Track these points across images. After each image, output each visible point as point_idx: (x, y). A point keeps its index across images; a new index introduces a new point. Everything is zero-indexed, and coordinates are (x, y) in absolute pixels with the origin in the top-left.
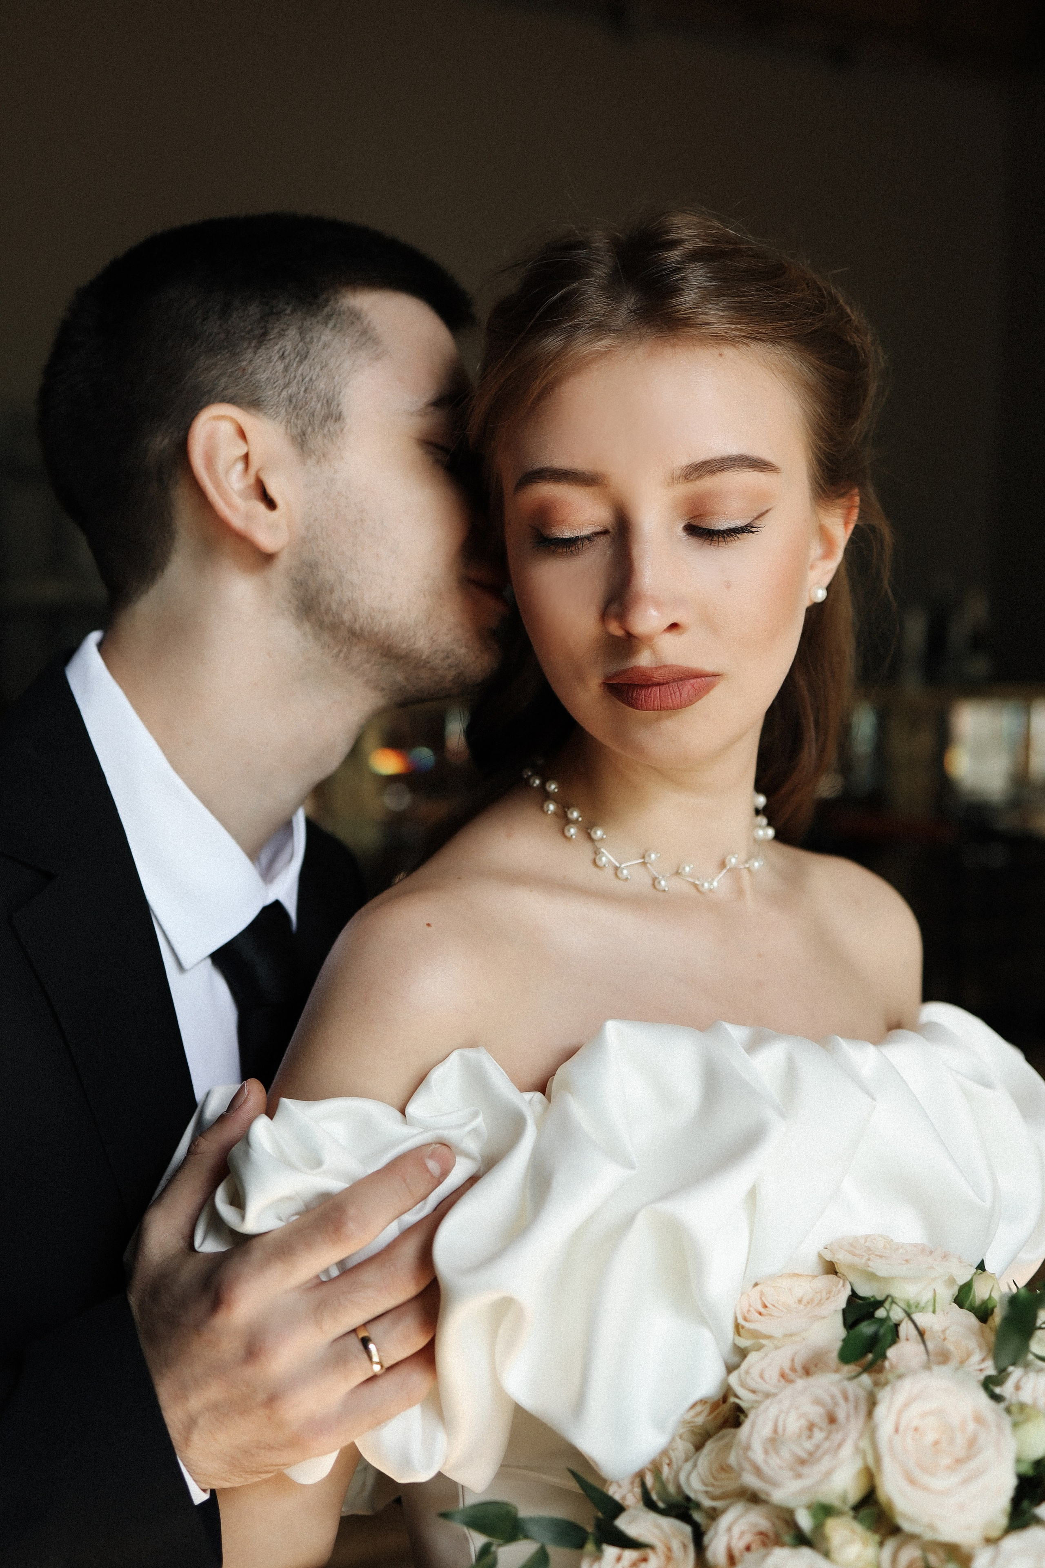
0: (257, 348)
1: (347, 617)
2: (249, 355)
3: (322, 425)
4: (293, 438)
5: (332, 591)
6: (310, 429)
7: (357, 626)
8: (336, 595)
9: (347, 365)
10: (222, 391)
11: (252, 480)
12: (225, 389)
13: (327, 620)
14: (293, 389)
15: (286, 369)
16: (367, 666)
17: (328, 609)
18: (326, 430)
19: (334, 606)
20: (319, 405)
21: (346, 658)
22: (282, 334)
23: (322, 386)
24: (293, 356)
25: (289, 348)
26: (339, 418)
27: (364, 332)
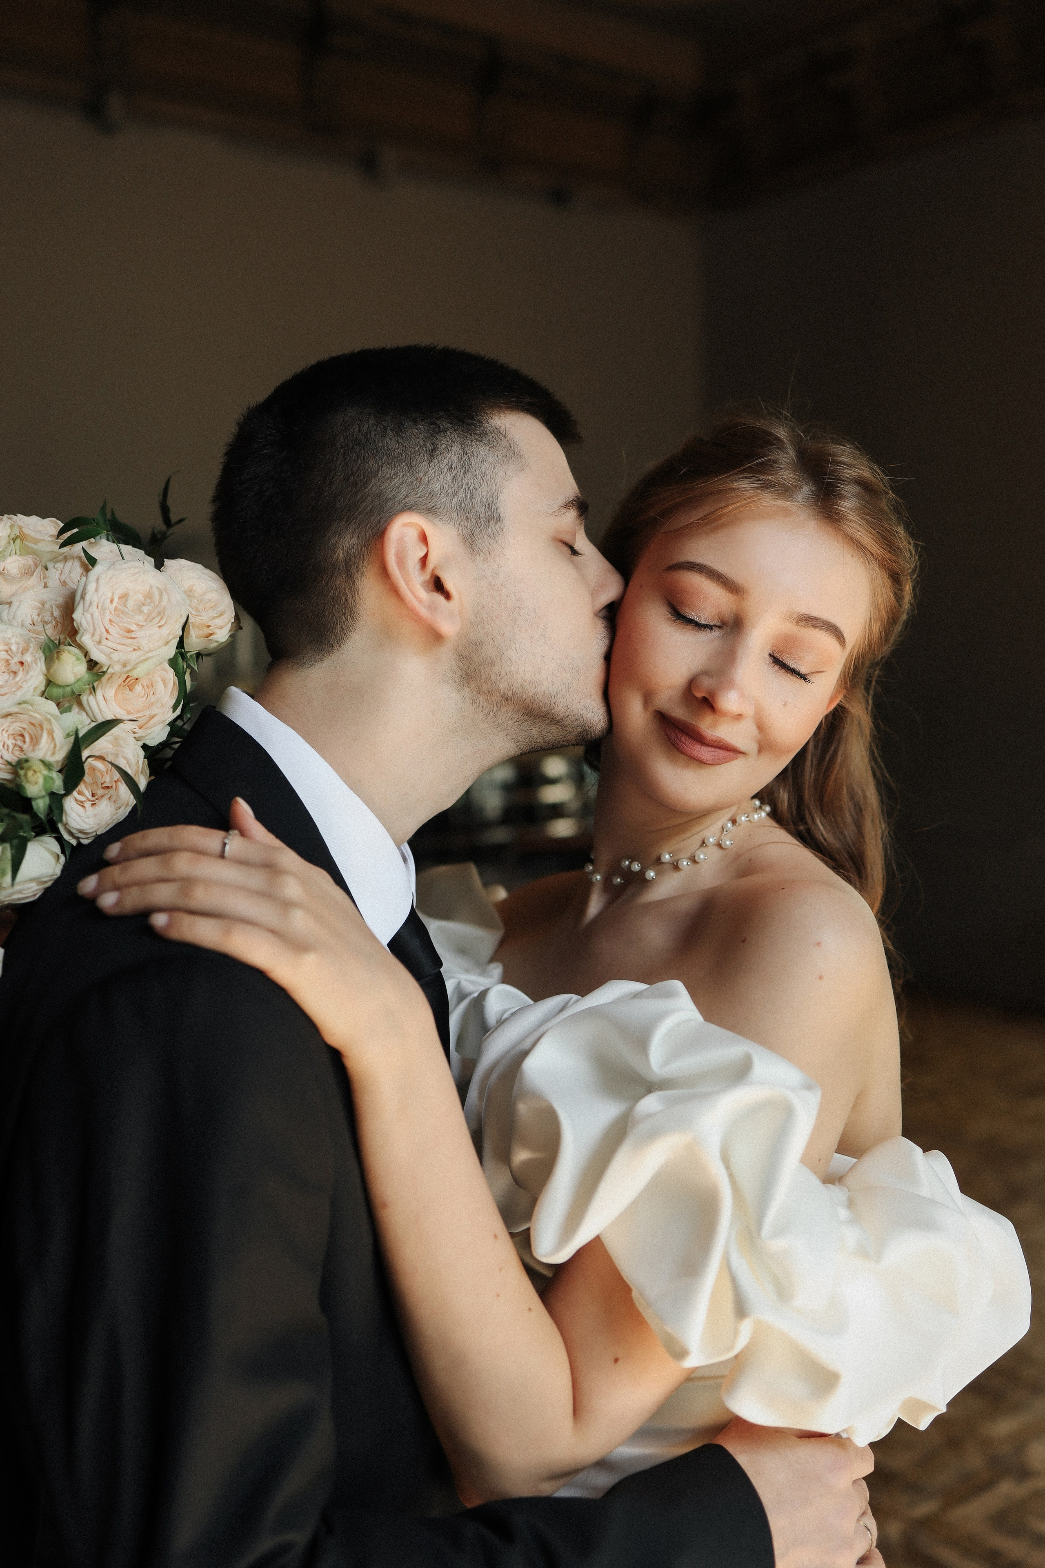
0: (430, 461)
1: (502, 686)
2: (423, 466)
3: (487, 525)
4: (465, 539)
5: (493, 665)
6: (478, 530)
7: (510, 693)
8: (496, 669)
9: (501, 474)
10: (404, 499)
11: (427, 576)
12: (407, 496)
13: (485, 687)
14: (461, 495)
15: (454, 479)
16: (511, 722)
17: (487, 679)
18: (490, 530)
19: (493, 677)
20: (483, 508)
21: (495, 716)
22: (448, 449)
23: (484, 493)
24: (459, 467)
25: (455, 459)
26: (499, 519)
27: (510, 447)
